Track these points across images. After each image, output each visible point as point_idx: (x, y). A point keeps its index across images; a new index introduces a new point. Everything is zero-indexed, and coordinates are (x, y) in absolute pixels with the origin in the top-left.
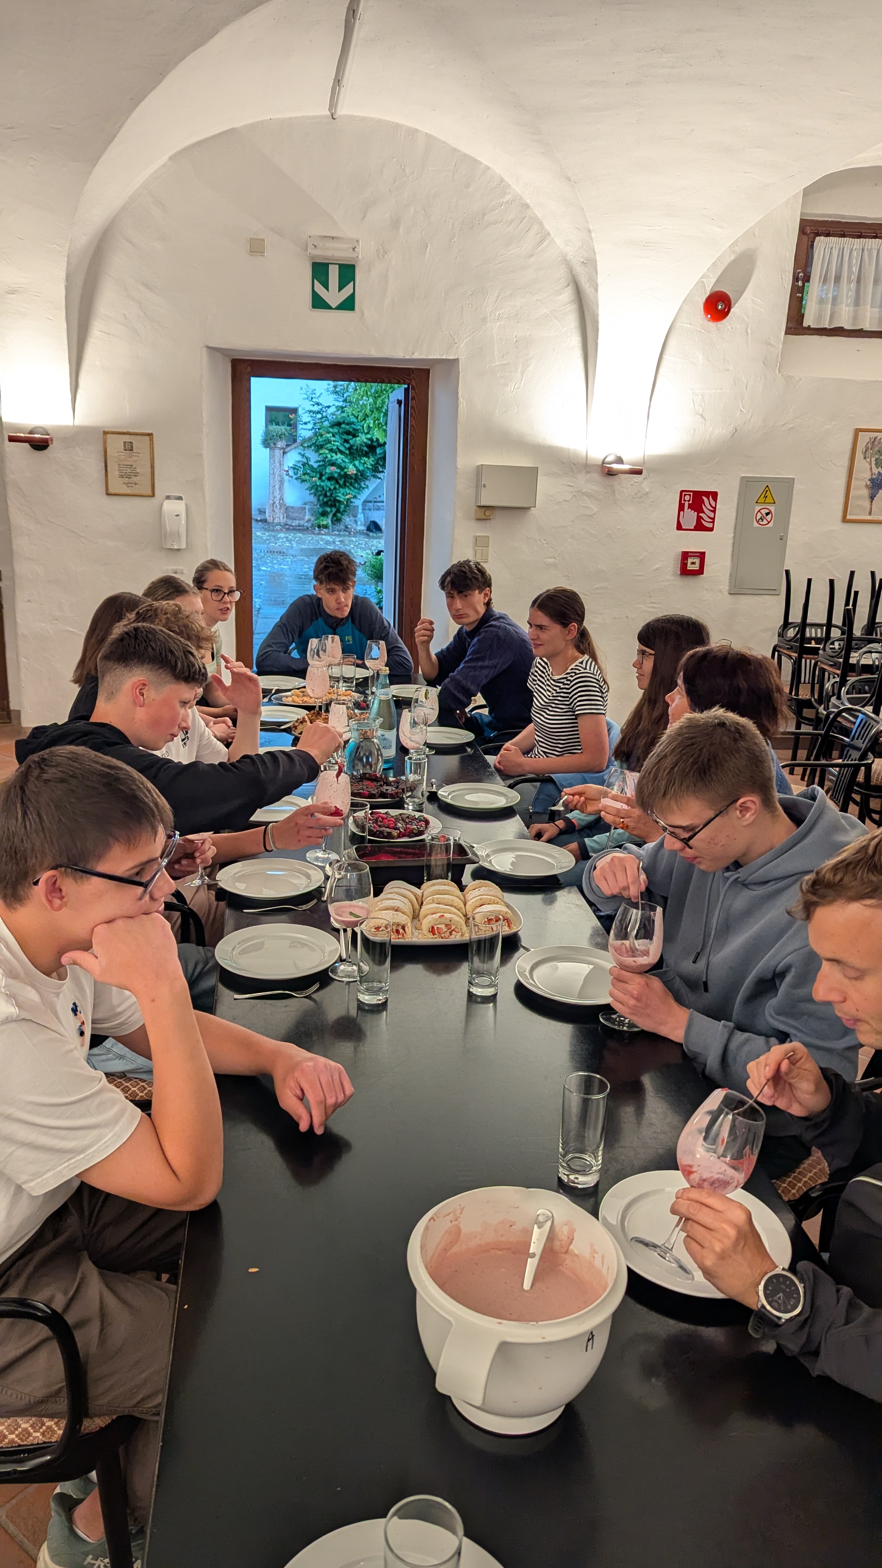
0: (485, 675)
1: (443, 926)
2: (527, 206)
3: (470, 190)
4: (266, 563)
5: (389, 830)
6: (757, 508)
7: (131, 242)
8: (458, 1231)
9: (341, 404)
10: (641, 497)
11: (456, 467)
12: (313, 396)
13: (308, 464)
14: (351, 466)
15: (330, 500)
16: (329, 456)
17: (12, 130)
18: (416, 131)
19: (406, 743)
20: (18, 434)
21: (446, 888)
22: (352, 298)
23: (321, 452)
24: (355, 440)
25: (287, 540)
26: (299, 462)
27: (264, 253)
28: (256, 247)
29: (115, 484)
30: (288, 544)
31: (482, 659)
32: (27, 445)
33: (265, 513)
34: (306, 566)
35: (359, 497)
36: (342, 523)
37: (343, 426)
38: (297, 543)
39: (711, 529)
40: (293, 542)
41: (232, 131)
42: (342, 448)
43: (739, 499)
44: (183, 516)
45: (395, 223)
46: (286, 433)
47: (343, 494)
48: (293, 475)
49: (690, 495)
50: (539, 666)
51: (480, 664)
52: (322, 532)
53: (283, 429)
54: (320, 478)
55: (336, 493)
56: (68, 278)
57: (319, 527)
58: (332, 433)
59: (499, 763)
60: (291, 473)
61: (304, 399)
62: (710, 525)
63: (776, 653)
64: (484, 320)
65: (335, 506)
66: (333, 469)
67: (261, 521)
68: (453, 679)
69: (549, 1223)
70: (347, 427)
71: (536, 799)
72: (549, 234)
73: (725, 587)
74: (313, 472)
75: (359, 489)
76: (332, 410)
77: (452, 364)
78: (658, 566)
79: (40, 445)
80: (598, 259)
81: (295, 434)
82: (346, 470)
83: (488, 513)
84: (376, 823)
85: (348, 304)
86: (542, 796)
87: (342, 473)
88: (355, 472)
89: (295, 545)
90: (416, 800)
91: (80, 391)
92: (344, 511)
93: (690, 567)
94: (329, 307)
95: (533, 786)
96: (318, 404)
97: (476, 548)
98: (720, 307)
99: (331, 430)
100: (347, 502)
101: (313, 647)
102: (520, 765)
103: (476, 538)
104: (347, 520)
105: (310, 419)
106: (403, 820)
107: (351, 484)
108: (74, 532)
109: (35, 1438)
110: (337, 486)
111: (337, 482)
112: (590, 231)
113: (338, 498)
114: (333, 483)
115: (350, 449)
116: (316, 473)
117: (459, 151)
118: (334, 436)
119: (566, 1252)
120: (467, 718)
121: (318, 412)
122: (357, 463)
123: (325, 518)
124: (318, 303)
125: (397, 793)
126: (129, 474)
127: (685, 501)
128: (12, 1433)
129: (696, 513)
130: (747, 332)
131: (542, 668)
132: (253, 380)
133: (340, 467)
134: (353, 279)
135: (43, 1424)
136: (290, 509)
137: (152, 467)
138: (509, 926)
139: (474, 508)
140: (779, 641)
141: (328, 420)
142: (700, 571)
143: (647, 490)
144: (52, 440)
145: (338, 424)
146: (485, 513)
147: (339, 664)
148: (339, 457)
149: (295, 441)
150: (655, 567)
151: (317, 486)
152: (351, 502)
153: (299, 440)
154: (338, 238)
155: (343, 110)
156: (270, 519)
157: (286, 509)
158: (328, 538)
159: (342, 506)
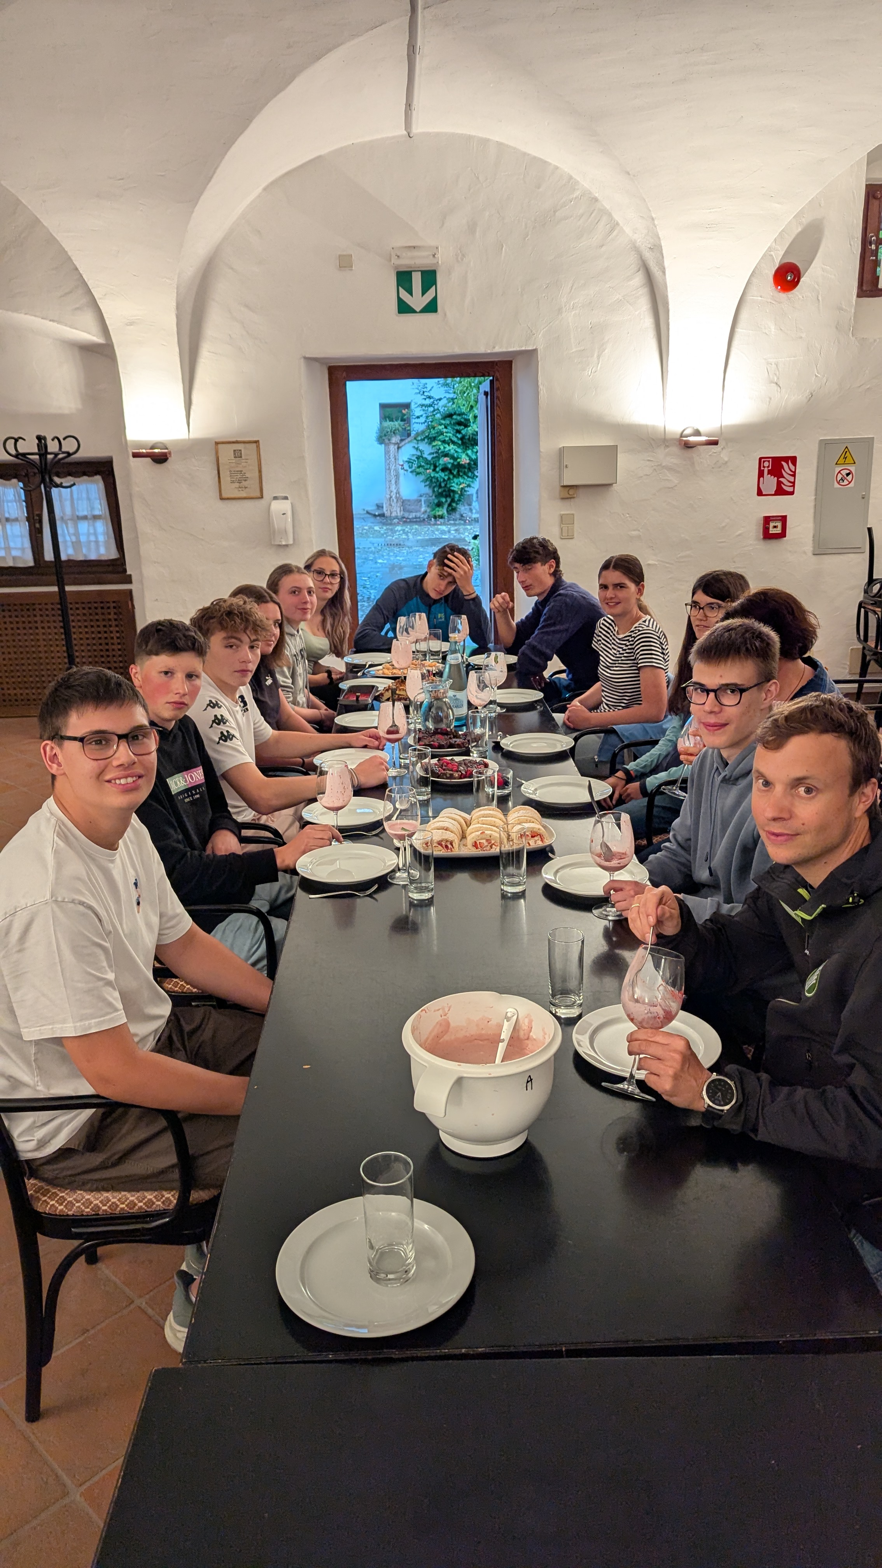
0: (559, 639)
1: (484, 841)
2: (596, 200)
3: (541, 190)
4: (383, 556)
5: (451, 772)
6: (838, 469)
7: (232, 269)
8: (448, 1024)
9: (452, 396)
10: (720, 467)
11: (540, 451)
12: (425, 390)
13: (422, 457)
14: (464, 456)
15: (444, 491)
16: (442, 447)
17: (122, 181)
18: (488, 140)
19: (475, 701)
20: (141, 451)
21: (491, 812)
22: (434, 301)
23: (434, 444)
24: (467, 430)
25: (404, 533)
26: (413, 455)
27: (352, 267)
28: (345, 263)
29: (230, 490)
30: (404, 536)
31: (554, 624)
32: (149, 459)
33: (383, 507)
34: (421, 556)
35: (472, 485)
36: (457, 513)
37: (454, 417)
38: (413, 534)
39: (792, 493)
40: (409, 534)
41: (319, 157)
42: (455, 439)
43: (818, 463)
44: (289, 514)
45: (472, 228)
46: (400, 429)
47: (457, 484)
48: (408, 468)
49: (769, 461)
50: (603, 627)
51: (552, 629)
52: (438, 523)
53: (397, 424)
54: (434, 470)
55: (450, 483)
56: (178, 307)
57: (435, 517)
58: (444, 425)
59: (568, 719)
60: (406, 466)
61: (416, 393)
62: (791, 489)
63: (862, 610)
64: (560, 311)
65: (450, 496)
66: (447, 460)
67: (379, 515)
68: (530, 645)
69: (515, 1017)
70: (459, 418)
71: (600, 750)
72: (618, 224)
73: (809, 548)
74: (427, 464)
75: (473, 478)
76: (444, 402)
77: (530, 355)
78: (740, 532)
79: (160, 459)
80: (663, 244)
81: (409, 428)
82: (459, 460)
83: (571, 492)
84: (442, 768)
85: (431, 307)
86: (606, 747)
87: (456, 463)
88: (468, 461)
89: (411, 536)
90: (481, 749)
91: (193, 407)
92: (459, 500)
93: (772, 531)
94: (415, 312)
95: (598, 737)
96: (430, 397)
97: (562, 526)
98: (789, 278)
99: (443, 422)
100: (461, 491)
101: (402, 625)
102: (587, 719)
103: (562, 516)
104: (462, 508)
105: (422, 413)
106: (465, 764)
107: (465, 473)
108: (192, 535)
109: (157, 1205)
110: (451, 477)
111: (451, 473)
112: (653, 219)
113: (452, 488)
114: (446, 473)
115: (462, 439)
116: (430, 464)
117: (529, 155)
118: (446, 427)
119: (528, 1039)
120: (546, 683)
121: (430, 406)
122: (469, 452)
123: (441, 509)
124: (404, 308)
125: (463, 743)
126: (240, 478)
127: (764, 467)
128: (141, 1202)
129: (776, 478)
130: (818, 300)
131: (606, 629)
132: (348, 384)
133: (452, 457)
134: (434, 283)
135: (163, 1196)
136: (406, 502)
137: (260, 471)
138: (542, 841)
139: (558, 488)
140: (865, 597)
141: (440, 412)
142: (783, 534)
143: (726, 459)
144: (170, 453)
145: (450, 416)
146: (570, 491)
147: (425, 639)
148: (451, 448)
149: (409, 435)
150: (738, 533)
151: (432, 478)
152: (465, 491)
153: (413, 434)
154: (417, 247)
155: (416, 129)
156: (387, 514)
157: (403, 502)
158: (444, 528)
159: (457, 496)
